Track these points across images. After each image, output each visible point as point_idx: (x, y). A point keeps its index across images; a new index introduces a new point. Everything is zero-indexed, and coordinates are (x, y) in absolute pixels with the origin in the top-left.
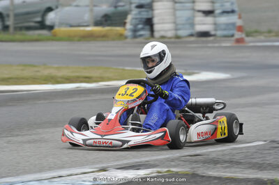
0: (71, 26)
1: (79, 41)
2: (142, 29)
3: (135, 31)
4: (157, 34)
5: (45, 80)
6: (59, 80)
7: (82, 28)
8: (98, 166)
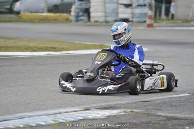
0: (32, 12)
1: (39, 22)
2: (83, 15)
3: (77, 16)
4: (92, 19)
5: (26, 49)
6: (35, 49)
7: (40, 14)
8: (83, 107)
